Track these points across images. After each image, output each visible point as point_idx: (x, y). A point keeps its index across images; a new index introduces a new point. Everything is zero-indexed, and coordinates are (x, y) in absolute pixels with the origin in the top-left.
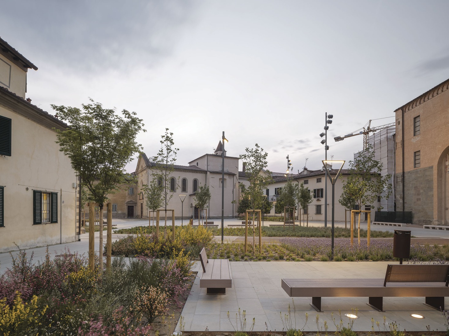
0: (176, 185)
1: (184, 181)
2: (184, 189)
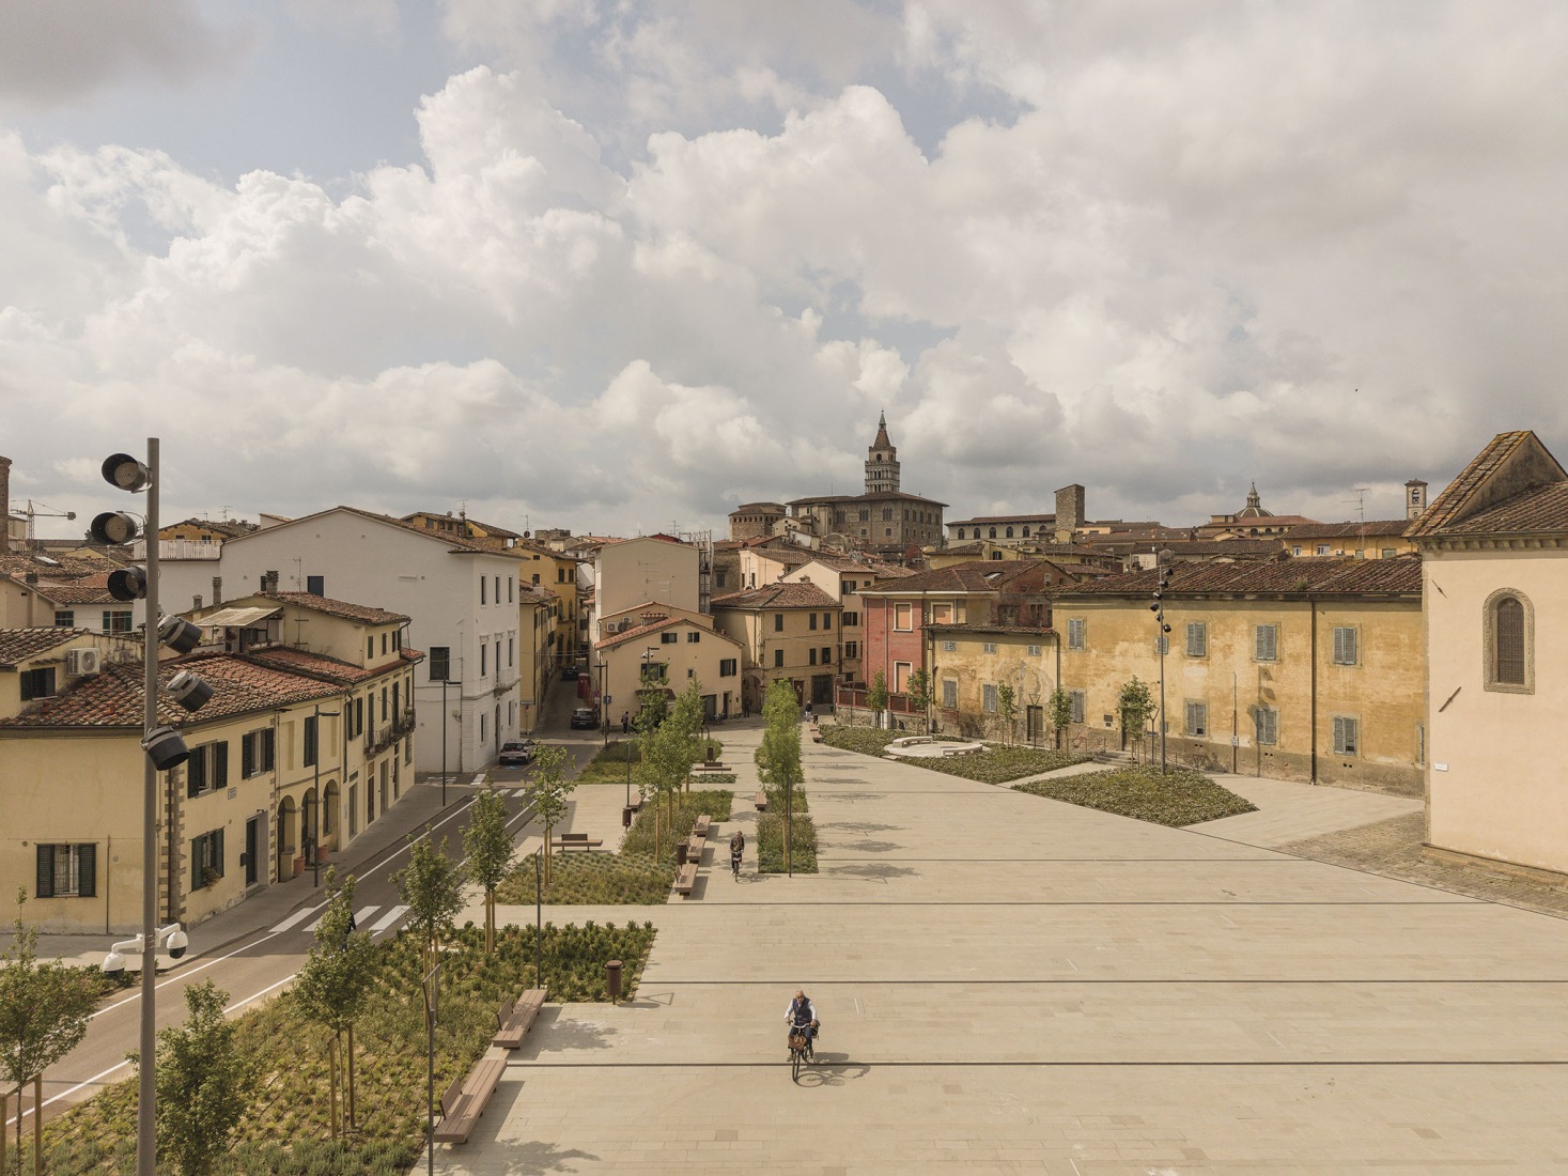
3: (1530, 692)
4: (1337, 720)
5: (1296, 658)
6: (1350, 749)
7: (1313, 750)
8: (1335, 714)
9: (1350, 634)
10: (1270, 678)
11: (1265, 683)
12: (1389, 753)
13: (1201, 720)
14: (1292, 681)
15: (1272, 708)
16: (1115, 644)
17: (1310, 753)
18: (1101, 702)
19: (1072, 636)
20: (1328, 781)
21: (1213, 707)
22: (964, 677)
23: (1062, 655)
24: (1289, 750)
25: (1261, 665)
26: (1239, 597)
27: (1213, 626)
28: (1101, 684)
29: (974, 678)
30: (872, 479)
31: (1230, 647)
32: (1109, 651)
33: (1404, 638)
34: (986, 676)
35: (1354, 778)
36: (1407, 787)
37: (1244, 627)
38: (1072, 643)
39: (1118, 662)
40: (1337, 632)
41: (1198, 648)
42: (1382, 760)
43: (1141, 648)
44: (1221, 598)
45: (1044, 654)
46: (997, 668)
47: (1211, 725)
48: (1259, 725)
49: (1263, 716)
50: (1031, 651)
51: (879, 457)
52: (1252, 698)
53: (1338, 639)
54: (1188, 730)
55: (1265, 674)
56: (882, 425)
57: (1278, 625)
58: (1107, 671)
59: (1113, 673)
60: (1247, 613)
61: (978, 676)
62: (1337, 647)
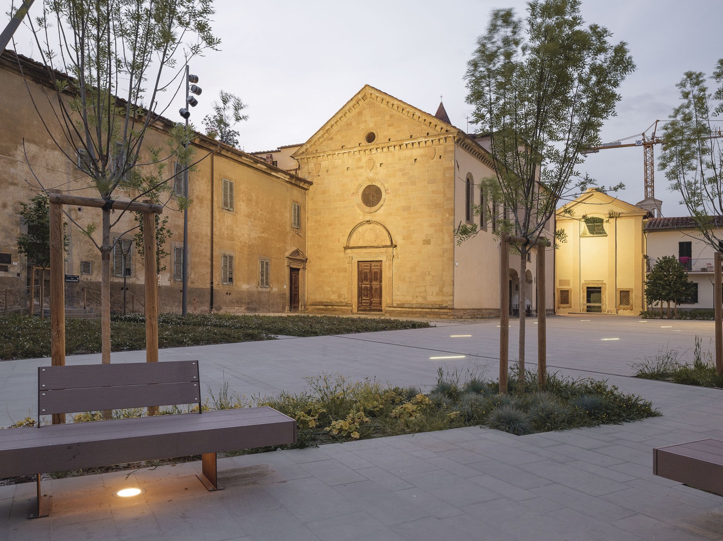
4: (225, 257)
5: (201, 201)
6: (231, 280)
7: (212, 283)
8: (223, 252)
9: (231, 187)
12: (247, 281)
13: (127, 258)
14: (197, 221)
17: (209, 286)
20: (219, 309)
24: (196, 285)
35: (232, 304)
36: (255, 306)
39: (20, 171)
40: (225, 183)
42: (245, 287)
47: (137, 263)
48: (177, 263)
53: (226, 190)
59: (12, 188)
62: (225, 196)
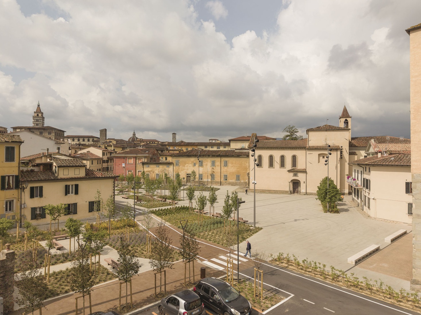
0: (274, 162)
1: (282, 158)
2: (282, 165)
3: (263, 168)
4: (224, 175)
5: (218, 166)
6: (226, 180)
7: (221, 180)
8: (224, 174)
9: (226, 162)
10: (214, 169)
11: (213, 170)
12: (232, 180)
13: (202, 177)
14: (217, 169)
15: (214, 174)
16: (185, 164)
18: (183, 175)
19: (176, 163)
20: (223, 185)
21: (204, 175)
22: (151, 172)
23: (174, 167)
24: (217, 181)
25: (212, 167)
26: (209, 156)
27: (204, 161)
28: (182, 172)
29: (154, 173)
30: (35, 122)
31: (207, 164)
32: (184, 166)
33: (234, 162)
34: (157, 172)
35: (227, 184)
36: (234, 185)
37: (209, 161)
38: (176, 165)
39: (186, 168)
40: (224, 161)
41: (201, 165)
42: (231, 181)
43: (190, 165)
44: (206, 156)
45: (170, 167)
46: (159, 170)
47: (203, 177)
48: (212, 177)
49: (212, 176)
50: (167, 166)
51: (38, 115)
52: (211, 173)
53: (224, 163)
54: (199, 179)
55: (213, 168)
56: (39, 106)
57: (215, 160)
58: (184, 169)
59: (185, 170)
60: (210, 159)
61: (155, 172)
62: (224, 164)
